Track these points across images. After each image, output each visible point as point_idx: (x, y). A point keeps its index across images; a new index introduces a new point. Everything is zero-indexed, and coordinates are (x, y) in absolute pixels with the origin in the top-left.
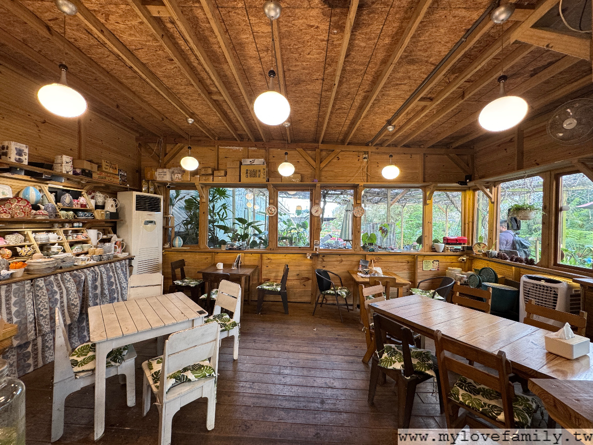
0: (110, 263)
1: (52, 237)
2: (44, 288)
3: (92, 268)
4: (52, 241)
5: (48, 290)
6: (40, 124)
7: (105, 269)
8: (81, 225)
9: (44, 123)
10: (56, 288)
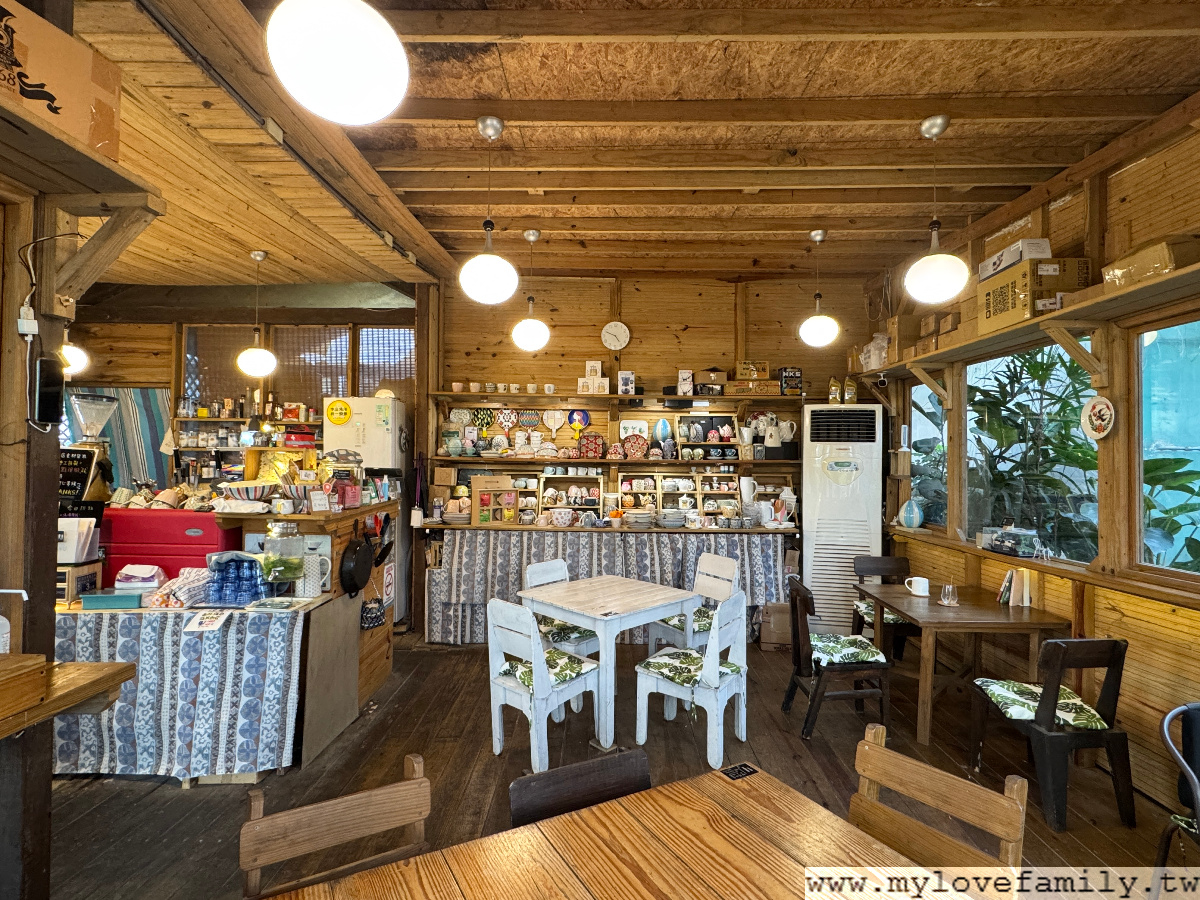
0: (741, 534)
1: (684, 485)
2: (634, 546)
3: (704, 536)
4: (681, 491)
5: (637, 550)
6: (680, 334)
7: (727, 541)
8: (732, 469)
9: (685, 329)
10: (647, 551)
